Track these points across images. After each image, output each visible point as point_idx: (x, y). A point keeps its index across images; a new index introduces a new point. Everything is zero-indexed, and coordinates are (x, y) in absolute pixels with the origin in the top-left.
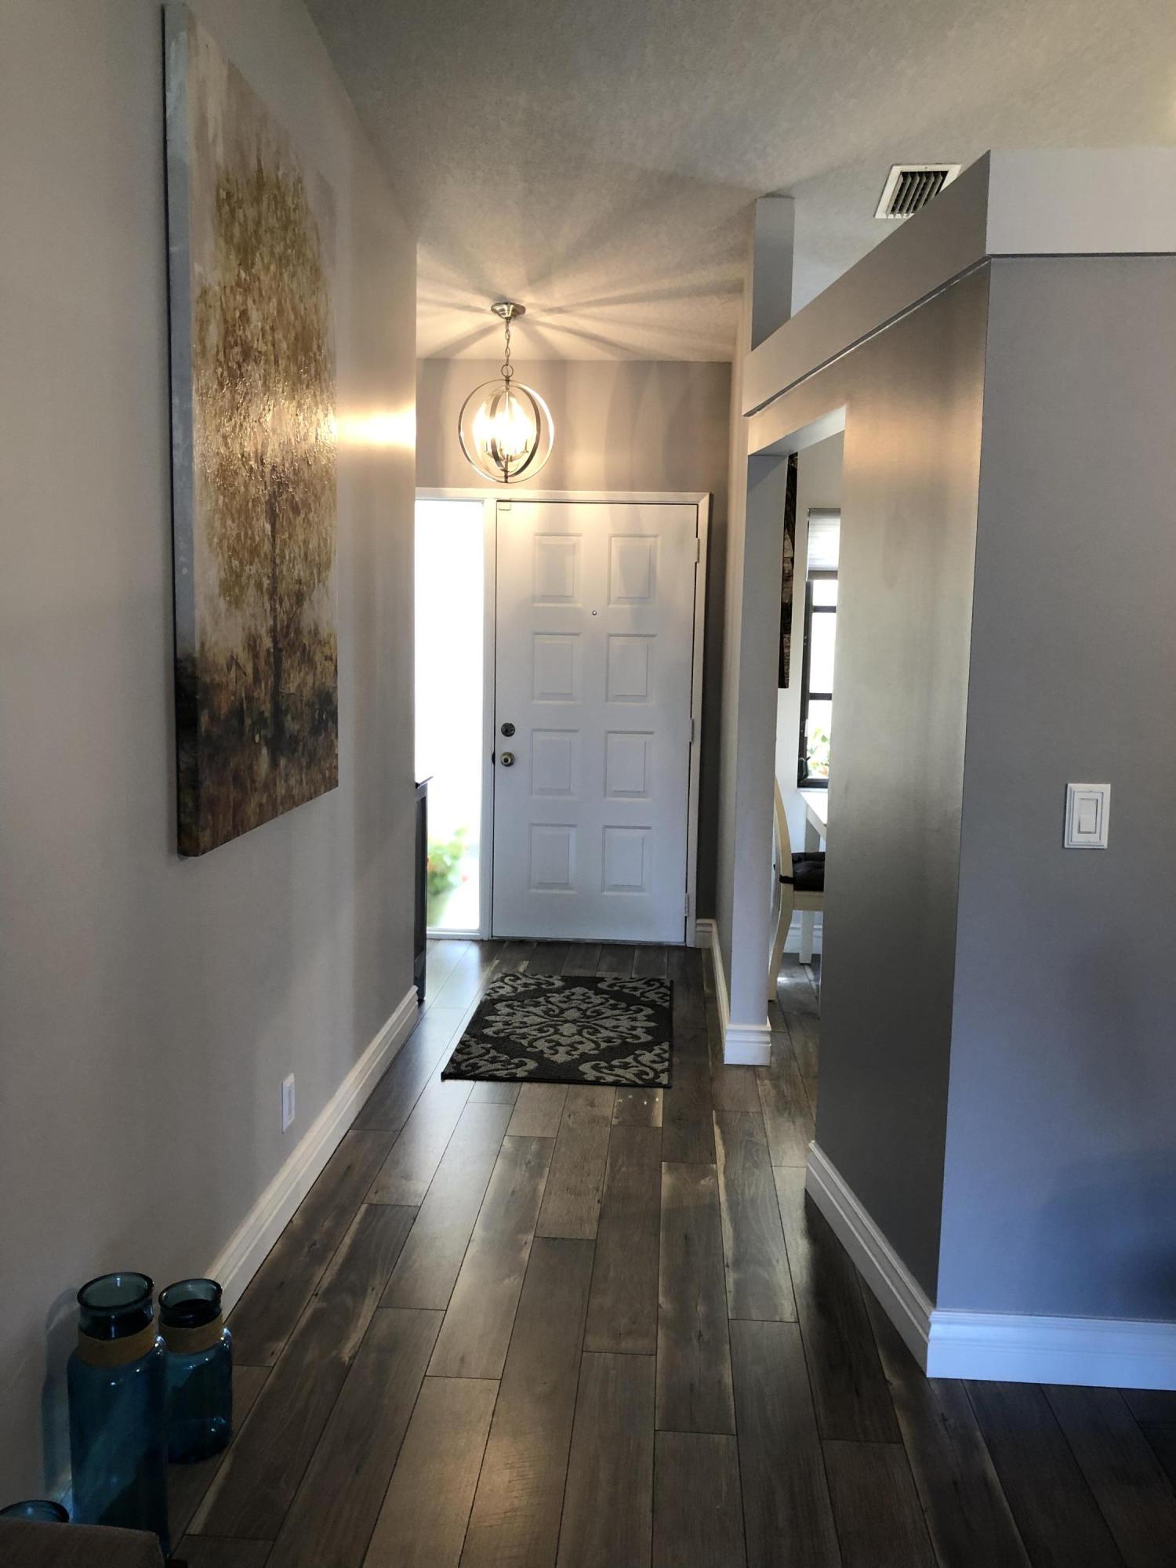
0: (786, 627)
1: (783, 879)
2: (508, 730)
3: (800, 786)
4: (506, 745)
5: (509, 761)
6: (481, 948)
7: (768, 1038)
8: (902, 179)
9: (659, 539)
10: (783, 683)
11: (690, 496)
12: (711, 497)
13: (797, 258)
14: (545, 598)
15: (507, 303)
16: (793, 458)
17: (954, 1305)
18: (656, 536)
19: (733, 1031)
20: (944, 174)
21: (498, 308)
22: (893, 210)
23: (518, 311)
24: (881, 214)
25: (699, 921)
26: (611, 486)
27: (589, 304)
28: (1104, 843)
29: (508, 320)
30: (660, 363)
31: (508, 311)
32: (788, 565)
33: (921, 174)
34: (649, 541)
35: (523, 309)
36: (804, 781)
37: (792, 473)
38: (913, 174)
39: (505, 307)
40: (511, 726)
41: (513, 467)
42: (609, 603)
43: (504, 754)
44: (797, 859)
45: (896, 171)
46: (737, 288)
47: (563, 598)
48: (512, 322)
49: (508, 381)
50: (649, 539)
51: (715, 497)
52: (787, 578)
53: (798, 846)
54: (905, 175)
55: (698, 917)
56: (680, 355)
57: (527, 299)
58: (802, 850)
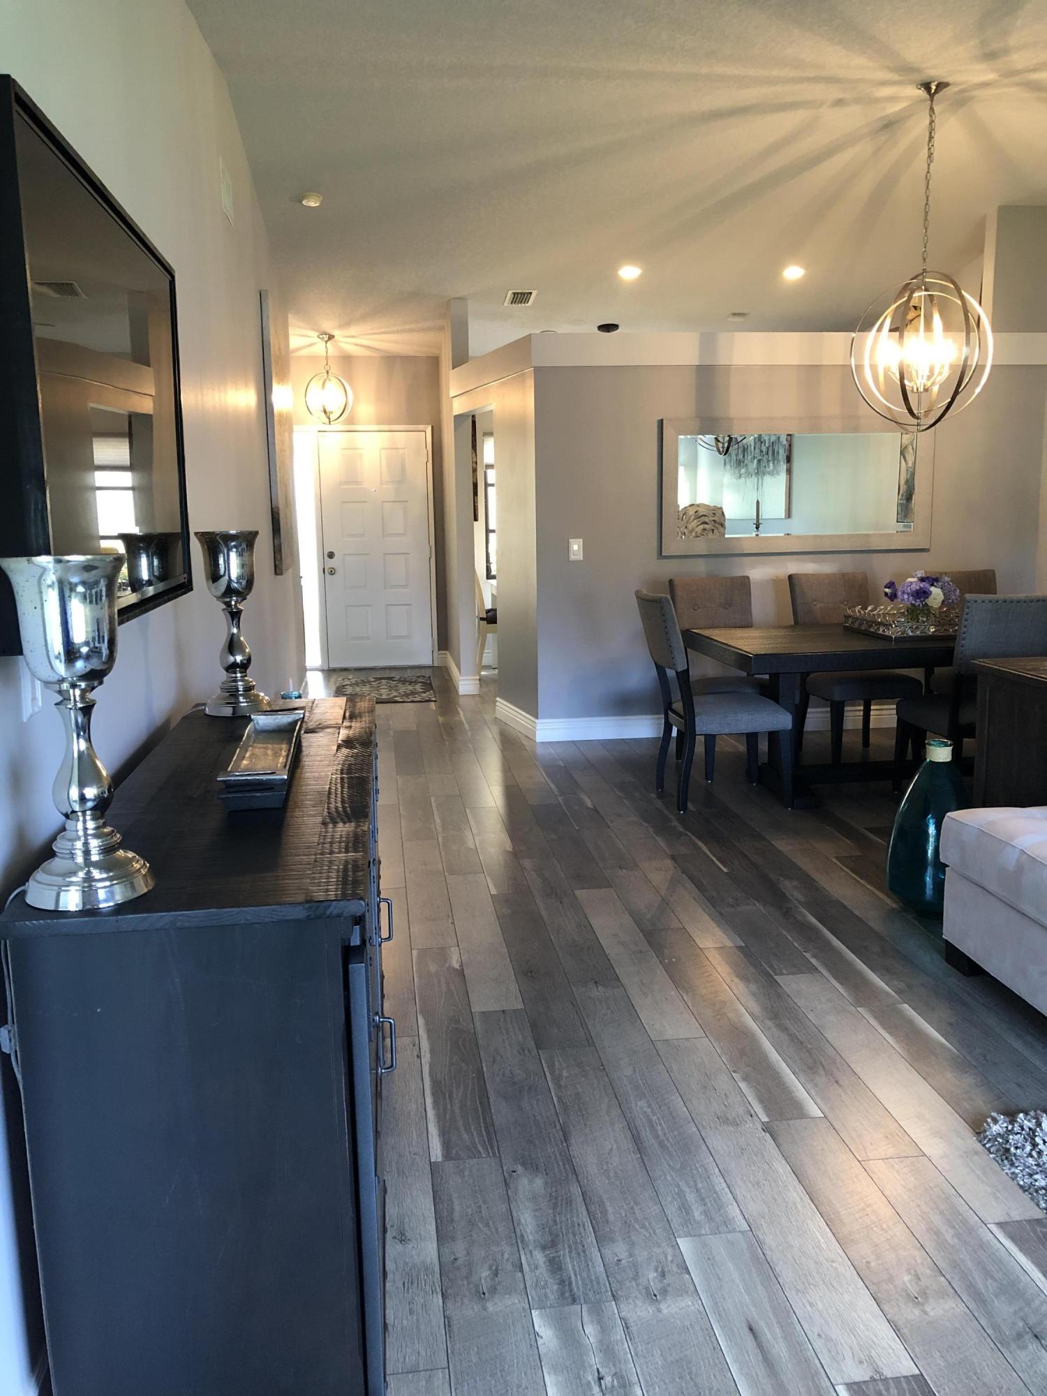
0: (475, 493)
1: (482, 619)
2: (331, 555)
3: (488, 578)
4: (331, 563)
5: (332, 572)
6: (323, 674)
7: (478, 682)
8: (513, 296)
9: (406, 450)
10: (476, 519)
11: (421, 427)
12: (432, 427)
13: (470, 319)
14: (347, 483)
15: (326, 334)
16: (473, 416)
17: (543, 718)
18: (404, 448)
19: (462, 680)
20: (531, 293)
21: (321, 336)
22: (512, 303)
23: (331, 337)
24: (506, 304)
25: (440, 652)
26: (379, 422)
27: (368, 334)
28: (582, 559)
29: (326, 342)
30: (401, 357)
31: (326, 338)
32: (475, 465)
33: (521, 293)
34: (401, 451)
35: (334, 336)
36: (489, 576)
37: (474, 423)
38: (518, 293)
39: (324, 336)
40: (332, 552)
41: (333, 417)
42: (381, 484)
43: (330, 568)
44: (488, 611)
45: (510, 293)
46: (442, 329)
47: (357, 483)
48: (328, 342)
49: (328, 373)
50: (400, 450)
51: (434, 426)
52: (475, 471)
53: (488, 606)
54: (514, 294)
55: (439, 650)
56: (412, 354)
57: (336, 333)
58: (490, 607)
